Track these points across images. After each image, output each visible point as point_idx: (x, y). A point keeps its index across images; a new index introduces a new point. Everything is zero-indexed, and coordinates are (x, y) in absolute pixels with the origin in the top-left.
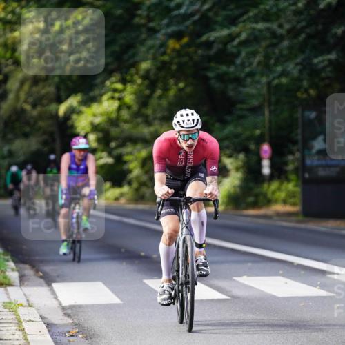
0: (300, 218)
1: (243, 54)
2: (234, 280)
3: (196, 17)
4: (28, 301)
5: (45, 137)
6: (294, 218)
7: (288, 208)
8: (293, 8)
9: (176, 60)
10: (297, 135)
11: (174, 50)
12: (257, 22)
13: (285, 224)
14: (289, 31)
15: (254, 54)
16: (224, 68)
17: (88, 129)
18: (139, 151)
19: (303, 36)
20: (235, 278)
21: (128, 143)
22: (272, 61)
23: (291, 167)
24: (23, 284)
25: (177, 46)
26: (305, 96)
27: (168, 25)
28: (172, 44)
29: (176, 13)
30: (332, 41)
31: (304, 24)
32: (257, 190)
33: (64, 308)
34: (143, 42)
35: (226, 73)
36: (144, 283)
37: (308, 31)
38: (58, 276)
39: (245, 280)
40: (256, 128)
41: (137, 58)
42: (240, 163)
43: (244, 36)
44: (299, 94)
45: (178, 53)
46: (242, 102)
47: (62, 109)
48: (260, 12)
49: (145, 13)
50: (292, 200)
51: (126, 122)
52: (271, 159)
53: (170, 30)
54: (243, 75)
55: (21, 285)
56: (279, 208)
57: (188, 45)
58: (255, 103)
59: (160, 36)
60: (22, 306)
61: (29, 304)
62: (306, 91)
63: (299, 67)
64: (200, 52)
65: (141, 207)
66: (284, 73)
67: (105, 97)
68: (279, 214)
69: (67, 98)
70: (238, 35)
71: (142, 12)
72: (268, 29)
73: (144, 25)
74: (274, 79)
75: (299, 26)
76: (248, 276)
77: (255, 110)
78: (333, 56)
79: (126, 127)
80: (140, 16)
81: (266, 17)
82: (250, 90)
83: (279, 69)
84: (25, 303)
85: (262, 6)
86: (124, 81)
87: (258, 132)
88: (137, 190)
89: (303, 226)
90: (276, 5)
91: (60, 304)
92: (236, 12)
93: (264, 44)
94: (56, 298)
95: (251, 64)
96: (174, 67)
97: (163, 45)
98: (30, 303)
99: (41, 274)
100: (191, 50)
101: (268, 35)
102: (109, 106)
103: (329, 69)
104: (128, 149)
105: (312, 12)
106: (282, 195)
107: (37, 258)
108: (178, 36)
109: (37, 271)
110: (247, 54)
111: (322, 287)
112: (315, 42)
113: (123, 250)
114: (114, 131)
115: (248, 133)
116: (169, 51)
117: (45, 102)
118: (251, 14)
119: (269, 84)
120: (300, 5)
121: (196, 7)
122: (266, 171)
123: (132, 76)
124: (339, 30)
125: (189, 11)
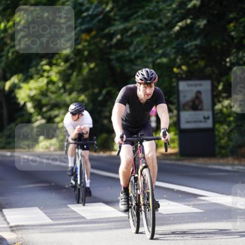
0: (178, 157)
1: (135, 43)
3: (101, 17)
6: (173, 158)
9: (87, 48)
11: (86, 41)
13: (168, 162)
17: (27, 99)
19: (177, 28)
21: (55, 108)
26: (179, 71)
27: (81, 24)
28: (84, 36)
29: (85, 14)
31: (177, 19)
33: (11, 227)
35: (123, 56)
36: (68, 207)
37: (180, 24)
38: (7, 204)
43: (135, 29)
44: (175, 70)
47: (8, 85)
48: (145, 12)
51: (53, 93)
53: (83, 27)
54: (133, 56)
57: (95, 37)
62: (179, 67)
63: (174, 50)
69: (12, 76)
70: (131, 29)
72: (152, 24)
74: (157, 59)
75: (174, 21)
78: (198, 42)
79: (53, 96)
83: (160, 52)
86: (50, 64)
89: (180, 163)
90: (158, 7)
91: (9, 224)
92: (129, 12)
94: (6, 220)
96: (86, 53)
101: (153, 28)
103: (195, 51)
108: (88, 31)
111: (194, 206)
112: (186, 32)
114: (45, 101)
118: (140, 14)
120: (174, 6)
122: (153, 124)
123: (57, 60)
124: (202, 23)
125: (95, 12)
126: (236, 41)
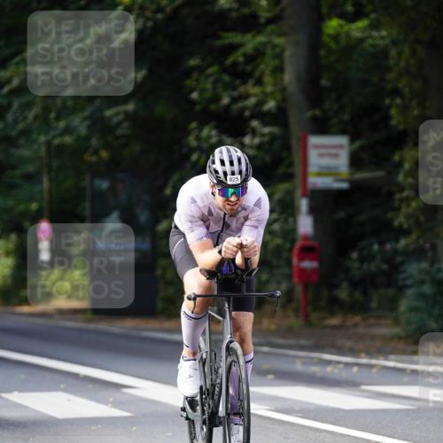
0: (89, 316)
1: (15, 106)
2: (3, 398)
6: (80, 316)
13: (69, 324)
15: (29, 105)
20: (3, 395)
22: (53, 115)
26: (94, 159)
39: (15, 397)
40: (31, 200)
42: (11, 246)
43: (16, 82)
44: (88, 157)
46: (14, 167)
54: (14, 133)
58: (30, 168)
62: (96, 152)
63: (87, 123)
66: (68, 130)
68: (62, 313)
70: (9, 81)
74: (54, 137)
76: (20, 391)
77: (31, 178)
78: (130, 107)
82: (25, 152)
83: (62, 124)
87: (34, 206)
89: (91, 326)
95: (25, 118)
103: (126, 124)
111: (116, 404)
115: (21, 207)
119: (48, 144)
126: (198, 108)
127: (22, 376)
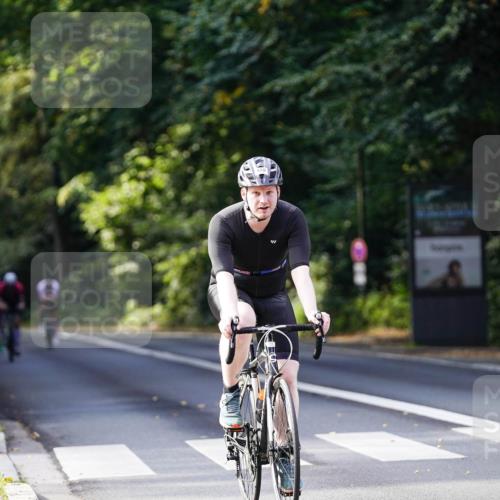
0: (412, 347)
1: (324, 111)
2: (317, 439)
3: (254, 58)
4: (19, 474)
5: (39, 236)
6: (402, 347)
7: (393, 333)
8: (394, 42)
9: (227, 122)
10: (404, 227)
11: (223, 107)
12: (342, 63)
13: (390, 356)
14: (389, 76)
15: (339, 110)
16: (296, 132)
17: (102, 223)
18: (177, 255)
19: (410, 83)
20: (318, 436)
21: (160, 244)
22: (366, 120)
23: (395, 273)
24: (12, 450)
25: (228, 101)
26: (414, 169)
27: (213, 71)
28: (221, 98)
29: (224, 52)
30: (450, 88)
31: (411, 64)
32: (348, 308)
33: (71, 484)
34: (178, 96)
35: (299, 139)
36: (188, 446)
37: (417, 74)
38: (62, 438)
39: (332, 437)
40: (344, 217)
41: (169, 120)
42: (322, 269)
43: (324, 84)
44: (406, 167)
45: (230, 111)
46: (326, 180)
47: (63, 196)
48: (346, 50)
49: (180, 54)
50: (399, 321)
51: (158, 212)
52: (368, 262)
53: (217, 78)
54: (323, 141)
55: (8, 452)
56: (380, 332)
57: (243, 99)
58: (341, 182)
59: (203, 86)
60: (11, 481)
61: (20, 478)
62: (414, 162)
63: (404, 126)
64: (262, 109)
65: (179, 334)
67: (124, 177)
68: (380, 342)
69: (70, 178)
70: (316, 83)
71: (177, 52)
72: (359, 73)
73: (180, 72)
75: (405, 68)
76: (337, 432)
77: (340, 192)
78: (453, 109)
79: (157, 218)
80: (173, 58)
81: (357, 57)
82: (334, 163)
83: (375, 132)
84: (15, 477)
85: (349, 41)
86: (151, 154)
87: (347, 224)
88: (174, 310)
89: (415, 358)
90: (371, 39)
91: (66, 477)
92: (312, 50)
93: (353, 95)
94: (60, 469)
95: (335, 125)
96: (223, 132)
97: (207, 100)
98: (23, 477)
99: (37, 435)
100: (250, 106)
101: (360, 81)
102: (130, 190)
103: (447, 130)
104: (161, 251)
105: (422, 48)
106: (385, 314)
107: (31, 412)
108: (228, 86)
109: (32, 431)
110: (329, 111)
111: (445, 445)
112: (428, 90)
113: (155, 398)
114: (139, 227)
115: (333, 225)
116: (216, 108)
117: (38, 184)
118: (334, 53)
119: (361, 151)
120: (405, 37)
121: (253, 43)
122: (360, 279)
123: (164, 145)
124: (462, 72)
125: (244, 49)
127: (339, 415)
